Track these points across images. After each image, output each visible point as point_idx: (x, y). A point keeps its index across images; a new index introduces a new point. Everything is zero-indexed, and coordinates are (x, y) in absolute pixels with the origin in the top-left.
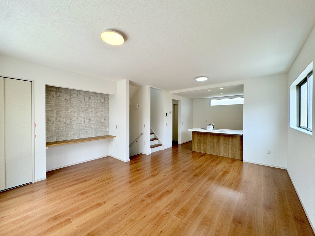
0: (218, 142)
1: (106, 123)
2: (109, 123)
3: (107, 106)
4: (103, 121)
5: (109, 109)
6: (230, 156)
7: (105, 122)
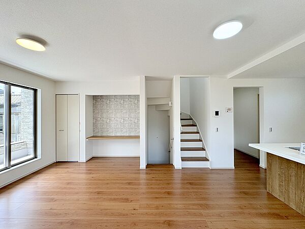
4: (136, 121)
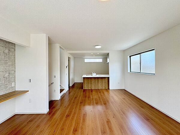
0: (98, 82)
1: (12, 78)
2: (15, 77)
3: (13, 58)
5: (15, 61)
6: (104, 88)
7: (10, 77)
